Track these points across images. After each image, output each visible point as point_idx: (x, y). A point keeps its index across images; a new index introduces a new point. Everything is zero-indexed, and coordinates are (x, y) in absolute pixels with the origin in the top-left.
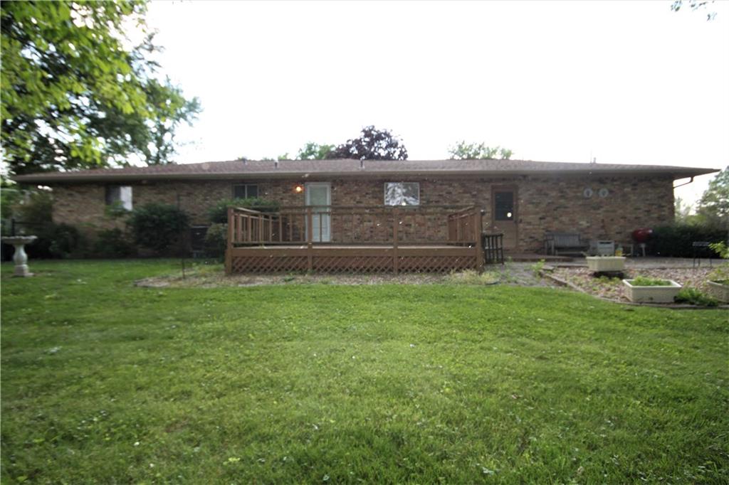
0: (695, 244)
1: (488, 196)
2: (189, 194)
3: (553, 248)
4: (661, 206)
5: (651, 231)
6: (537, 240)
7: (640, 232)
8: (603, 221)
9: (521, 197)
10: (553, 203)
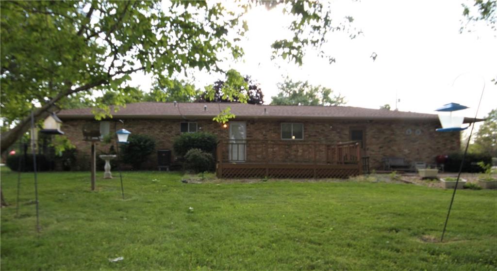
0: (472, 163)
1: (347, 133)
2: (149, 128)
3: (389, 166)
4: (452, 141)
5: (447, 157)
6: (378, 161)
7: (440, 157)
8: (418, 150)
9: (367, 133)
10: (387, 138)
